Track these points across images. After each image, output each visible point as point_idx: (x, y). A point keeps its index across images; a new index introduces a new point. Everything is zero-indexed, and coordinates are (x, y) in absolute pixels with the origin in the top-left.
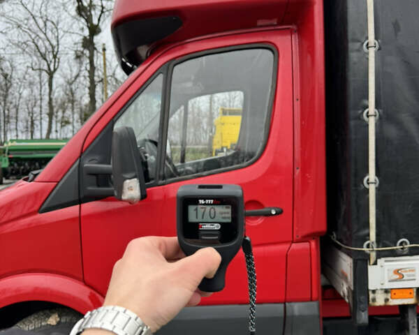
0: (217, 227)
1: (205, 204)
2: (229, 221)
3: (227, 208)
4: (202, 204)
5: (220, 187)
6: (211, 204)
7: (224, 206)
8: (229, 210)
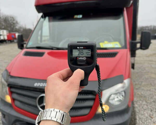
0: (84, 59)
1: (80, 49)
2: (90, 56)
3: (89, 50)
4: (78, 49)
5: (87, 42)
6: (82, 49)
7: (88, 50)
8: (90, 52)
